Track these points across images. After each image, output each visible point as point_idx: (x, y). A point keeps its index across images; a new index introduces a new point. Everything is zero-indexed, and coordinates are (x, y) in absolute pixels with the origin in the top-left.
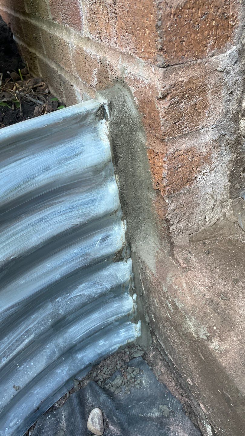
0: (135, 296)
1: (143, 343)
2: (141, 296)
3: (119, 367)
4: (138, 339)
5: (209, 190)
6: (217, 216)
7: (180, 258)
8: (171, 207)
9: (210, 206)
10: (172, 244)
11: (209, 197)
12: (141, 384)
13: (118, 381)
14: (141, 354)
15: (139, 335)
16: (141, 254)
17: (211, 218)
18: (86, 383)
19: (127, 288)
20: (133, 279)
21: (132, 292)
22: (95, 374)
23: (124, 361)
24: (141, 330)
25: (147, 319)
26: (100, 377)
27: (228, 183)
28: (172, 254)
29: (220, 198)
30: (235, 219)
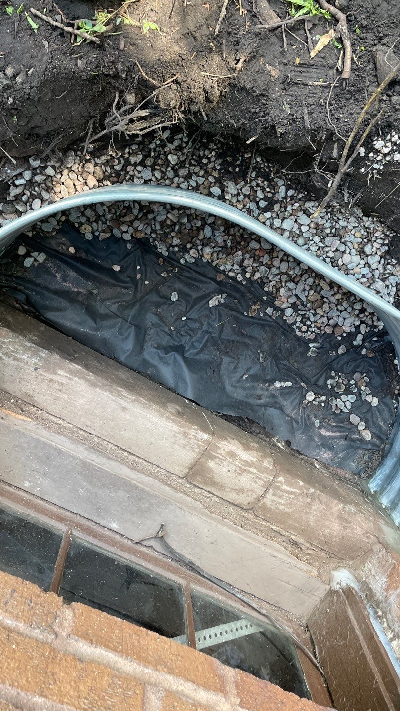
0: (384, 507)
1: (364, 482)
2: (380, 508)
3: (370, 463)
4: (368, 483)
5: (377, 578)
6: (366, 568)
7: (373, 537)
8: (390, 559)
9: (373, 570)
10: (380, 543)
11: (376, 575)
12: (354, 462)
13: (366, 457)
14: (362, 476)
15: (369, 485)
16: (393, 531)
17: (369, 565)
18: (382, 446)
19: (390, 509)
20: (389, 515)
21: (386, 508)
22: (381, 453)
23: (369, 468)
24: (369, 489)
25: (370, 498)
26: (377, 453)
27: (371, 586)
28: (377, 537)
29: (370, 577)
30: (357, 572)
